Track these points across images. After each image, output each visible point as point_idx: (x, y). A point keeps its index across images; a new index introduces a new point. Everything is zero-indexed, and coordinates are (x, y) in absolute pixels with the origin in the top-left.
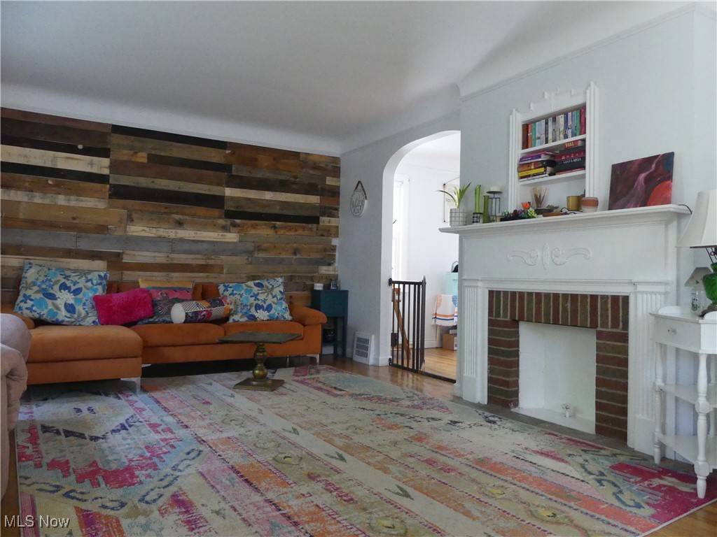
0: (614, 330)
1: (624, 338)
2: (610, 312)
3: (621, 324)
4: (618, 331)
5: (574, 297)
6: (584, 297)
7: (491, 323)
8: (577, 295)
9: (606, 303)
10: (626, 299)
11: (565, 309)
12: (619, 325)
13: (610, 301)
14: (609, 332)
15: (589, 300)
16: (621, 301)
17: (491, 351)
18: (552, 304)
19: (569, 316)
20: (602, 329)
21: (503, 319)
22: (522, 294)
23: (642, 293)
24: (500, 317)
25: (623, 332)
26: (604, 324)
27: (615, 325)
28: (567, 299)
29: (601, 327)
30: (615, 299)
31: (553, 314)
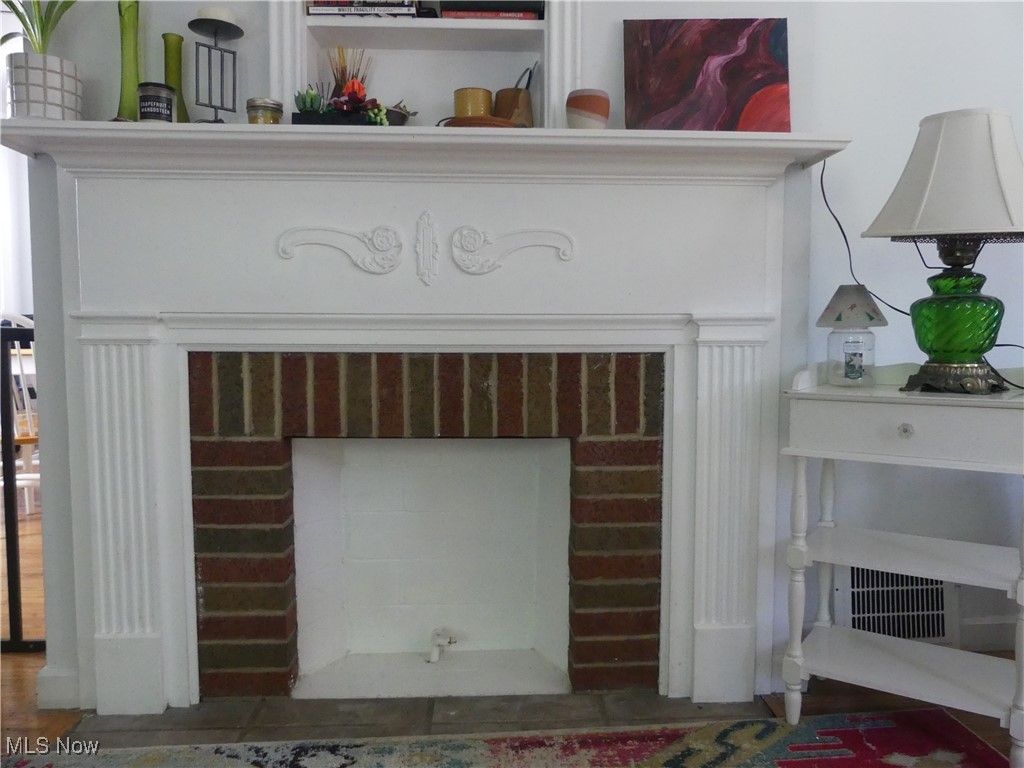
0: (625, 437)
1: (652, 453)
2: (612, 394)
3: (642, 420)
4: (633, 437)
5: (509, 362)
6: (539, 360)
7: (201, 454)
8: (520, 355)
9: (604, 371)
10: (656, 362)
11: (480, 394)
12: (637, 423)
13: (612, 367)
14: (612, 443)
15: (554, 368)
16: (642, 364)
17: (202, 541)
18: (436, 384)
19: (495, 413)
20: (593, 438)
21: (256, 439)
22: (326, 362)
23: (709, 344)
24: (241, 432)
25: (648, 438)
26: (599, 425)
27: (627, 423)
28: (489, 369)
29: (590, 433)
30: (627, 361)
31: (443, 412)
